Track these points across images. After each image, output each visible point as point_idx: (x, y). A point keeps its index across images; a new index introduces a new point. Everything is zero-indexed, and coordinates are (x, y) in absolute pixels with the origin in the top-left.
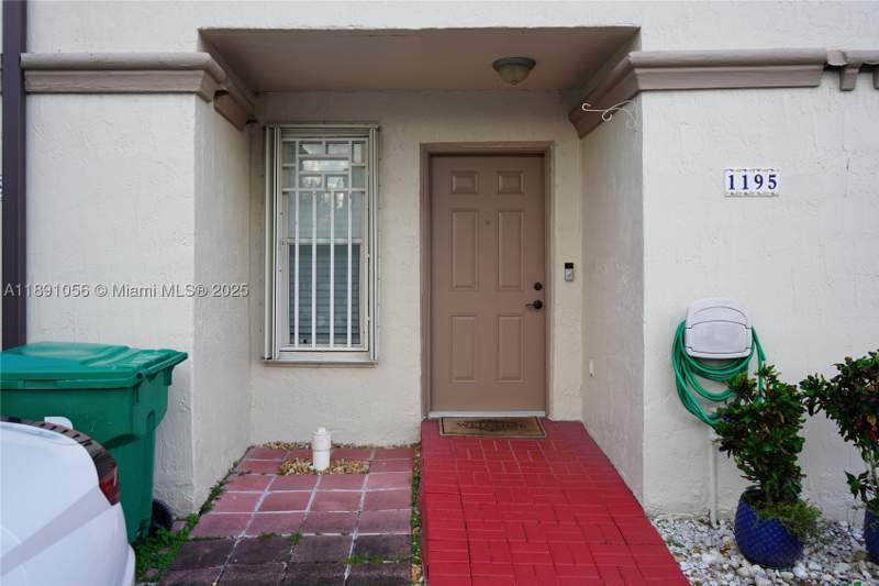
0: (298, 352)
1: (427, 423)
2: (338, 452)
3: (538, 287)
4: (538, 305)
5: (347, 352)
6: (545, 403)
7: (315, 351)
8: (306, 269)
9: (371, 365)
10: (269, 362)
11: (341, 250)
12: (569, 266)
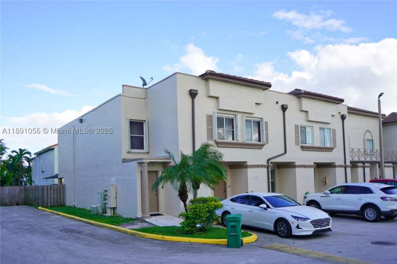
3: (224, 189)
4: (225, 192)
12: (229, 186)
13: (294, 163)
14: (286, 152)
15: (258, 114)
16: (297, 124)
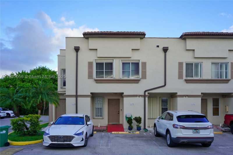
0: (96, 118)
1: (108, 124)
2: (100, 126)
3: (119, 112)
4: (119, 113)
5: (101, 118)
6: (119, 122)
7: (98, 117)
8: (97, 110)
9: (103, 119)
10: (94, 118)
11: (100, 108)
12: (121, 110)
13: (176, 93)
14: (165, 85)
15: (135, 57)
16: (181, 61)
